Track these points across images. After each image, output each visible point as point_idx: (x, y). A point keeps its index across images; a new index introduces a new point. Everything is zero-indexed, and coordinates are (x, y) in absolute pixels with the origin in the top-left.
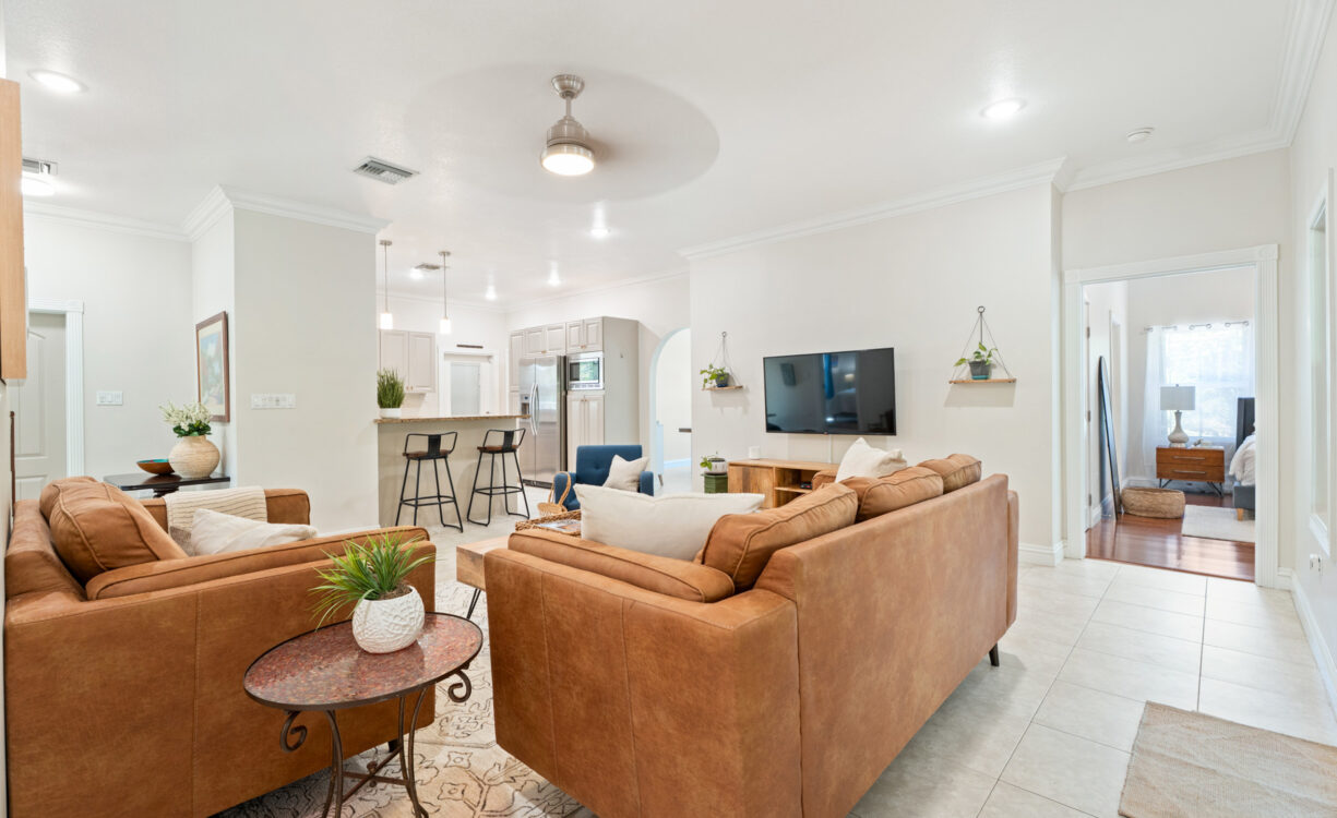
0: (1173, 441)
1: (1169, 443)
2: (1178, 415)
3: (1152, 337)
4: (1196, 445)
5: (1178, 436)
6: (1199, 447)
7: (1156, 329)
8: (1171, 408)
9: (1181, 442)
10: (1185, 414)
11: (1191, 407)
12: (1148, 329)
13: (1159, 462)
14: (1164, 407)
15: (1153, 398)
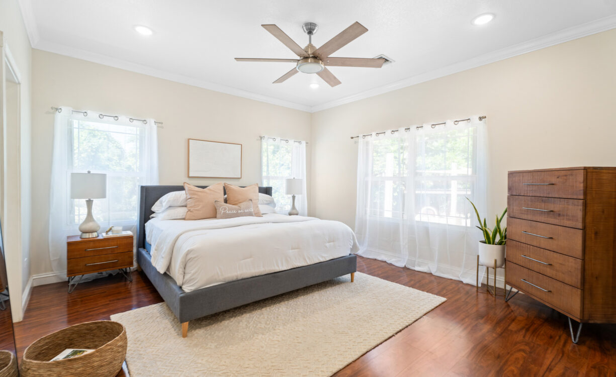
0: (84, 232)
1: (80, 233)
2: (89, 203)
3: (61, 118)
4: (107, 232)
5: (89, 226)
6: (110, 235)
7: (65, 111)
8: (80, 197)
9: (92, 232)
10: (96, 202)
11: (103, 195)
12: (57, 109)
13: (70, 258)
14: (74, 196)
15: (61, 185)
